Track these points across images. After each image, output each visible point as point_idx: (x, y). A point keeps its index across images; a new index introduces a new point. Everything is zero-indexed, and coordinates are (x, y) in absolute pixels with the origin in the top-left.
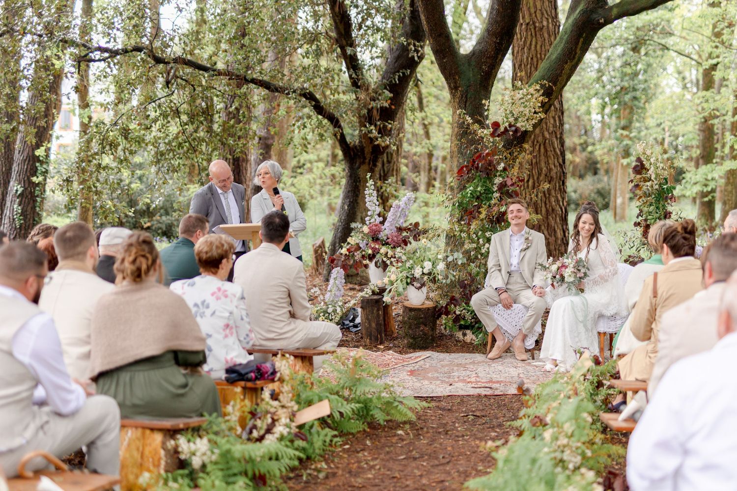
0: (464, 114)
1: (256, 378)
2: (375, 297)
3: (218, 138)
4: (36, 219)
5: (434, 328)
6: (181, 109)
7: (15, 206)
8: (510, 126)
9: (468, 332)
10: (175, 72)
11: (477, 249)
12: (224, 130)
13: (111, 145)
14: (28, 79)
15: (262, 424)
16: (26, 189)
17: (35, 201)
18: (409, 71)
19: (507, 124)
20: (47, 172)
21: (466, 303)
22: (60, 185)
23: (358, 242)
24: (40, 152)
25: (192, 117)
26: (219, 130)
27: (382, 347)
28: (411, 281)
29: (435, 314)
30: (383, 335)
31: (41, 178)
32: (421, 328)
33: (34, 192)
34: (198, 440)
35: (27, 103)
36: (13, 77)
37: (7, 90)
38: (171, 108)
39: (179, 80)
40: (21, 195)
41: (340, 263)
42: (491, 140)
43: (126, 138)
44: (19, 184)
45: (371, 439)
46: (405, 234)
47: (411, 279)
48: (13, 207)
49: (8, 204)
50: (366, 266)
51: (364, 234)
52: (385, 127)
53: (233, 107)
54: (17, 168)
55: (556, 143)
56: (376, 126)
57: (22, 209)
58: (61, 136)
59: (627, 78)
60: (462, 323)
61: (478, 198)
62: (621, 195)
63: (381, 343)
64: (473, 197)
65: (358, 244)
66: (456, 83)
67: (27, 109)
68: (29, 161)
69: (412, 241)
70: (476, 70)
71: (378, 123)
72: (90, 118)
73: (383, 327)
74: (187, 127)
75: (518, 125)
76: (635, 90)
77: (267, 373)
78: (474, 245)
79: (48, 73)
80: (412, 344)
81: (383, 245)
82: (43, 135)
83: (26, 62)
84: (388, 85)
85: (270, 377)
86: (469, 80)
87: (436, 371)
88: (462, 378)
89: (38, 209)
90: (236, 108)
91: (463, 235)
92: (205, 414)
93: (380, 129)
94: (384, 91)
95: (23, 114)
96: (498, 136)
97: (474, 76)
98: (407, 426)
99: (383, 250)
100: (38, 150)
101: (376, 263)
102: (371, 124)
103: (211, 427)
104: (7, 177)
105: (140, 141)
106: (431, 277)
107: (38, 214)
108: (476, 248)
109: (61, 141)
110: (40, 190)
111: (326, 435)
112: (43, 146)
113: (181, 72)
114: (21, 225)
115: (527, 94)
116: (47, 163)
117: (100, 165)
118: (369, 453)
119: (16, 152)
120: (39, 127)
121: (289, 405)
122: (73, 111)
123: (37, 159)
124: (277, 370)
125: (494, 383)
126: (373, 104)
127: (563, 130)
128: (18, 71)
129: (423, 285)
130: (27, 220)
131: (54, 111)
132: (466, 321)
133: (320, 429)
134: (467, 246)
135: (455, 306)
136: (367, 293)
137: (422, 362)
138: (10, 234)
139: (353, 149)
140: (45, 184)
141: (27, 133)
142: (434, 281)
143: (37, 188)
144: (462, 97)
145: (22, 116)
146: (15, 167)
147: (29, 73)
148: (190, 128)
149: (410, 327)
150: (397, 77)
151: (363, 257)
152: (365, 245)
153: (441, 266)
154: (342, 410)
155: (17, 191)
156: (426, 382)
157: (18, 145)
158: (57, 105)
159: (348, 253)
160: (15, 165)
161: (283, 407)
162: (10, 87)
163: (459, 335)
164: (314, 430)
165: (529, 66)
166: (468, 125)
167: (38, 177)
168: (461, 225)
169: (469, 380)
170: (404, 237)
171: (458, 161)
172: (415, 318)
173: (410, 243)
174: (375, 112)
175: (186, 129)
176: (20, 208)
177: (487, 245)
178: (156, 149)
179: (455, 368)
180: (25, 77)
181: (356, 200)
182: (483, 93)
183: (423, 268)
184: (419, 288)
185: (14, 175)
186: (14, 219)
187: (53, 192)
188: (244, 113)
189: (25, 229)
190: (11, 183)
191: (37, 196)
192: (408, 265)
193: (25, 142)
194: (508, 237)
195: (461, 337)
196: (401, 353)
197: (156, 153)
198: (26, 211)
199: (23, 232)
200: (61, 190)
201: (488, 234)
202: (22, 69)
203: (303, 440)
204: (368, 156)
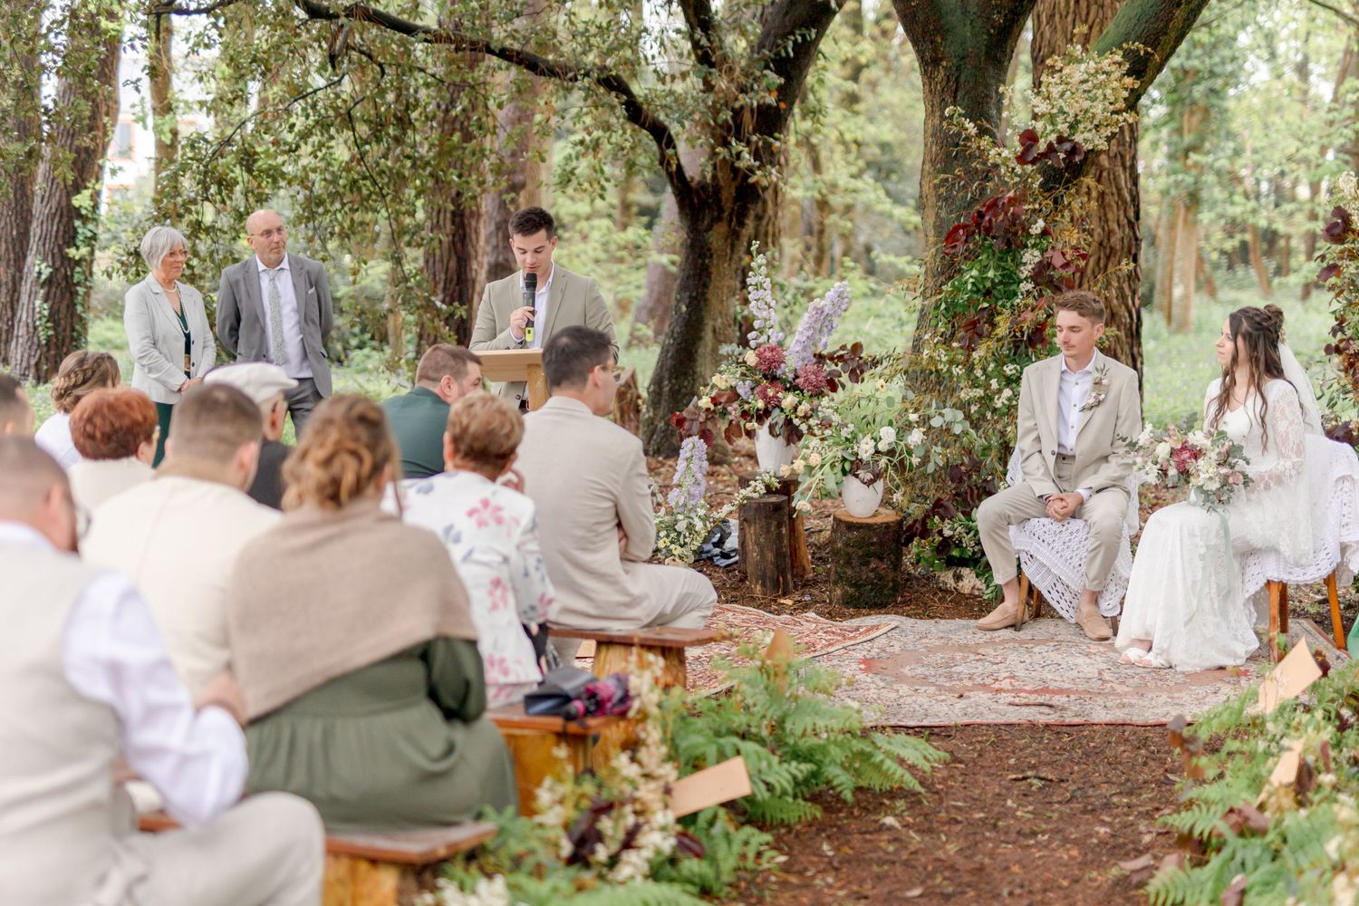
0: (960, 115)
1: (587, 712)
2: (774, 499)
3: (429, 169)
4: (78, 327)
5: (897, 564)
6: (357, 112)
7: (38, 303)
8: (1061, 140)
9: (966, 571)
10: (346, 39)
11: (986, 401)
12: (440, 155)
13: (220, 184)
14: (56, 52)
15: (615, 828)
16: (57, 270)
17: (74, 294)
18: (814, 32)
19: (1053, 138)
20: (94, 237)
21: (963, 513)
22: (123, 263)
23: (733, 384)
24: (82, 200)
25: (378, 127)
26: (431, 154)
27: (789, 602)
28: (852, 467)
29: (900, 536)
30: (789, 577)
31: (84, 250)
32: (873, 565)
33: (72, 276)
34: (483, 885)
35: (55, 101)
36: (27, 48)
37: (16, 73)
38: (336, 109)
39: (354, 55)
40: (49, 282)
41: (696, 427)
42: (1018, 170)
43: (249, 171)
44: (43, 261)
45: (829, 837)
46: (829, 367)
47: (852, 462)
48: (35, 306)
49: (24, 298)
50: (750, 434)
51: (749, 369)
52: (768, 146)
53: (459, 109)
54: (38, 231)
55: (1123, 179)
56: (748, 143)
57: (51, 308)
58: (120, 169)
59: (1198, 52)
60: (955, 553)
61: (988, 293)
62: (1181, 280)
63: (785, 595)
64: (978, 291)
65: (733, 389)
66: (935, 50)
67: (57, 113)
68: (61, 216)
69: (849, 384)
70: (979, 23)
71: (754, 138)
72: (175, 133)
73: (788, 560)
74: (367, 147)
75: (1078, 138)
76: (1212, 74)
77: (609, 699)
78: (980, 392)
79: (97, 39)
80: (851, 596)
81: (787, 390)
82: (85, 166)
83: (52, 18)
84: (773, 61)
85: (617, 710)
86: (963, 43)
87: (918, 661)
88: (979, 680)
89: (79, 308)
90: (464, 110)
91: (957, 370)
92: (489, 810)
93: (757, 149)
94: (767, 72)
95: (48, 122)
96: (1033, 162)
97: (975, 35)
98: (901, 804)
99: (789, 400)
100: (78, 197)
101: (771, 428)
102: (739, 139)
103: (504, 844)
104: (22, 247)
105: (275, 175)
106: (895, 460)
107: (81, 319)
108: (981, 398)
109: (121, 179)
110: (84, 273)
111: (746, 843)
112: (86, 188)
113: (357, 36)
114: (49, 339)
115: (1097, 72)
116: (95, 220)
117: (199, 223)
118: (837, 878)
119: (37, 199)
120: (78, 151)
121: (661, 771)
122: (142, 120)
123: (76, 213)
124: (632, 693)
125: (1054, 692)
126: (744, 100)
127: (1136, 150)
128: (37, 35)
129: (877, 476)
130: (60, 329)
131: (106, 119)
132: (963, 550)
133: (731, 829)
134: (964, 395)
135: (942, 519)
136: (756, 490)
137: (883, 640)
138: (30, 356)
139: (697, 193)
140: (92, 261)
141: (55, 163)
142: (901, 467)
143: (78, 269)
144: (948, 81)
145: (46, 127)
146: (35, 229)
147: (59, 41)
148: (374, 150)
149: (848, 563)
150: (791, 43)
151: (745, 414)
152: (748, 389)
153: (916, 437)
154: (770, 779)
155: (40, 273)
156: (904, 689)
157: (39, 186)
158: (112, 106)
159: (712, 407)
160: (34, 224)
161: (647, 776)
162: (22, 69)
163: (947, 578)
164: (717, 830)
165: (1070, 18)
166: (968, 139)
167: (78, 248)
168: (953, 349)
169: (997, 686)
170: (829, 374)
171: (937, 215)
172: (862, 544)
173: (843, 387)
174: (747, 116)
175: (367, 152)
176: (46, 306)
177: (1007, 393)
178: (307, 192)
179: (959, 656)
180: (51, 49)
181: (703, 294)
182: (991, 71)
183: (876, 440)
184: (869, 483)
185: (34, 244)
186: (35, 328)
187: (110, 276)
188: (479, 119)
189: (57, 347)
190: (29, 259)
191: (78, 284)
192: (845, 433)
193: (53, 179)
194: (1057, 376)
195: (951, 582)
196: (831, 616)
197: (308, 199)
198: (58, 311)
199: (53, 352)
200: (125, 273)
201: (1009, 369)
202: (44, 31)
203: (698, 856)
204: (728, 206)
